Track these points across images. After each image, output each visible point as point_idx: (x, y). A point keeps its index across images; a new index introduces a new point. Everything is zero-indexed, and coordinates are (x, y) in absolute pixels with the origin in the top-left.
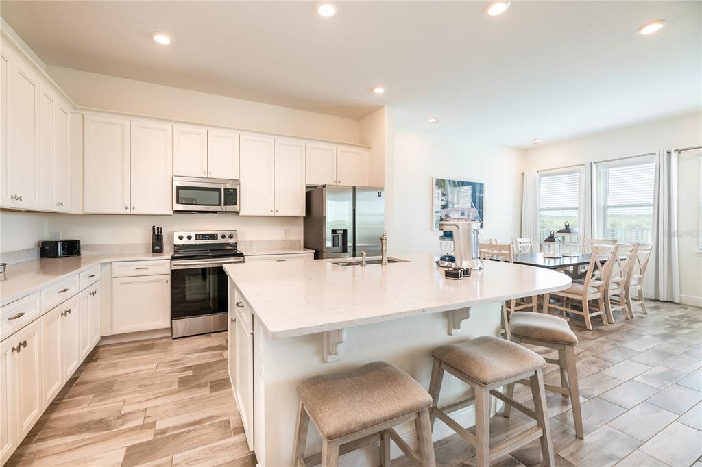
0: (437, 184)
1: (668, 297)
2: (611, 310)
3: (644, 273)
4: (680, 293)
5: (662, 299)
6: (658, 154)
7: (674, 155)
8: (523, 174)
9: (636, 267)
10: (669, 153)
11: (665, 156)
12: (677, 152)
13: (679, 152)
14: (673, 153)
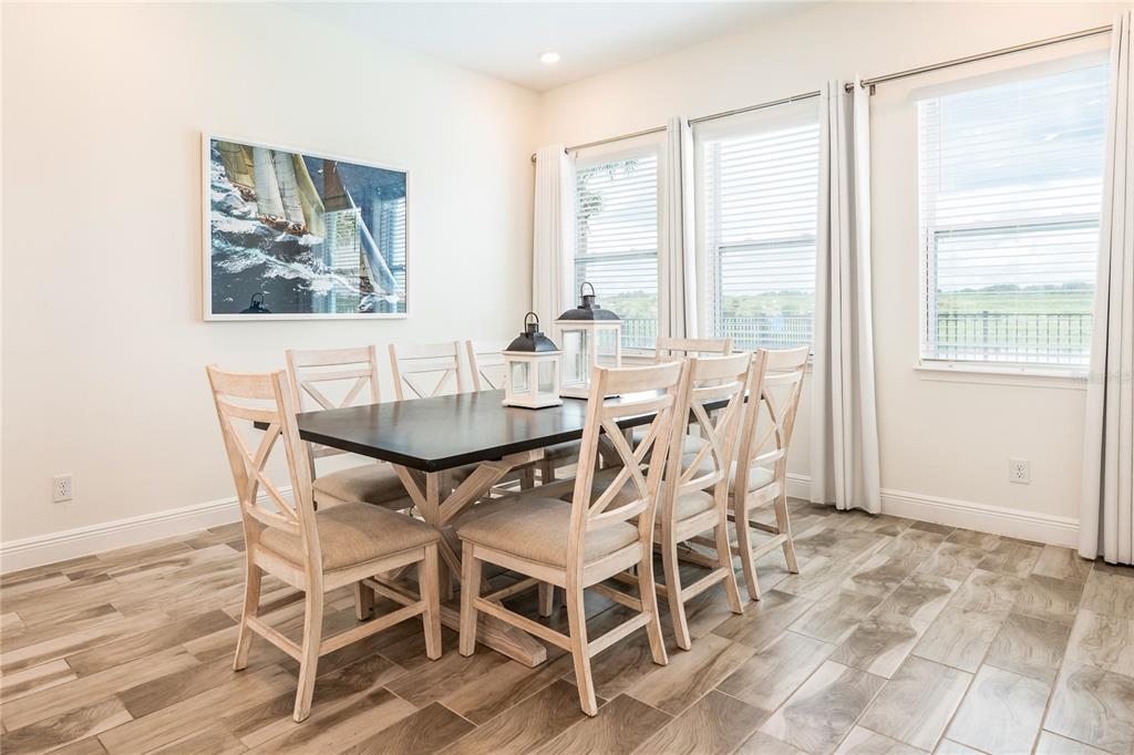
0: (213, 157)
1: (853, 499)
2: (682, 596)
3: (787, 445)
4: (881, 485)
5: (840, 506)
6: (824, 94)
7: (861, 95)
8: (534, 161)
9: (765, 427)
10: (849, 89)
11: (841, 98)
12: (867, 88)
13: (872, 87)
14: (857, 88)
